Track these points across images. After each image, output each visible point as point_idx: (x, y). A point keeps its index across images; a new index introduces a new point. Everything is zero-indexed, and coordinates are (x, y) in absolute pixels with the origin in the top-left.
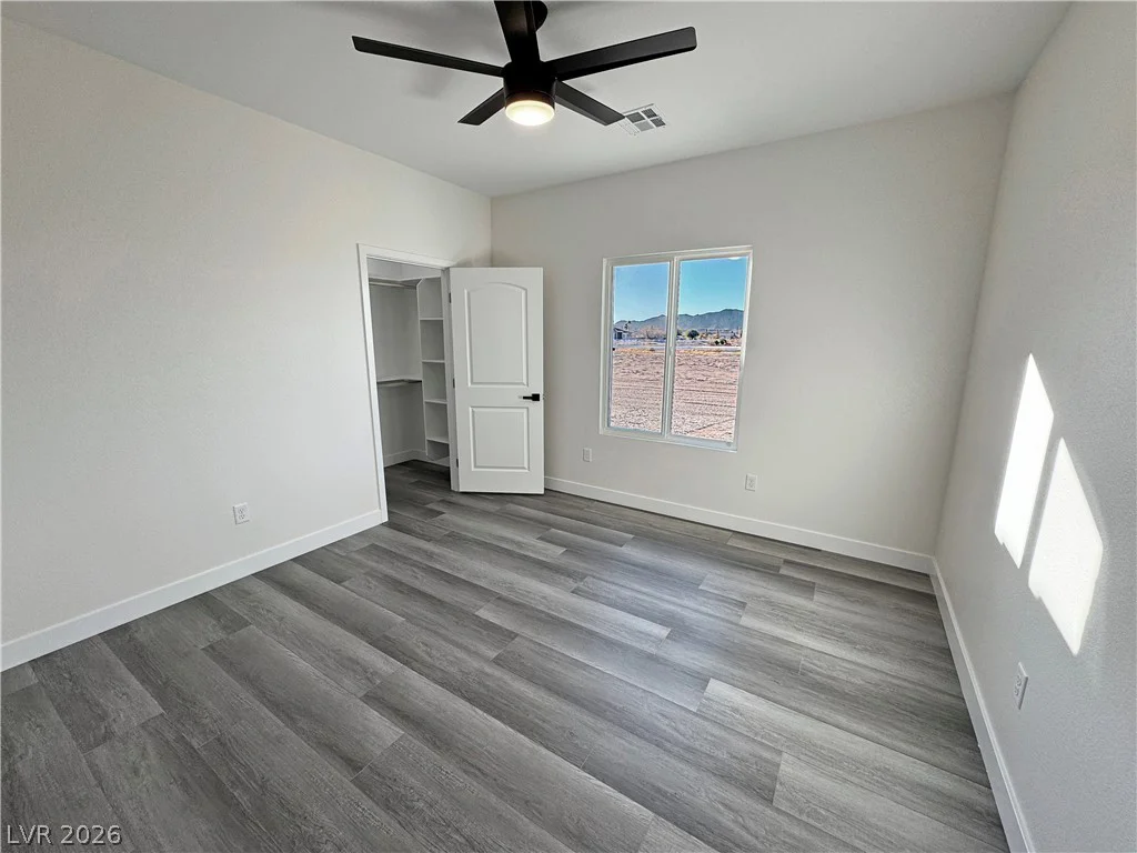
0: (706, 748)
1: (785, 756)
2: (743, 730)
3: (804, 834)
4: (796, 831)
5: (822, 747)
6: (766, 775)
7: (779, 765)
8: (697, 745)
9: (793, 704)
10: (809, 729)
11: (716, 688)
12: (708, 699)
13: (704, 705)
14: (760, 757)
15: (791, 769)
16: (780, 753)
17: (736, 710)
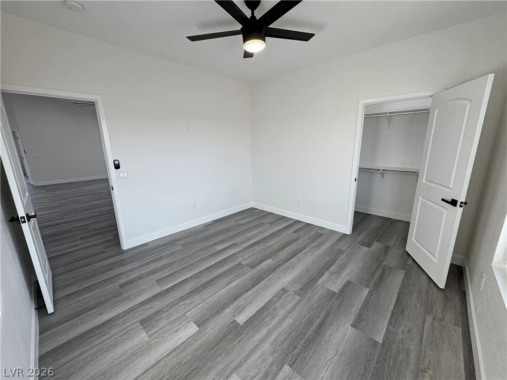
0: (170, 311)
1: (147, 338)
2: (168, 328)
3: (125, 326)
4: (127, 324)
5: (137, 358)
6: (147, 326)
7: (146, 333)
8: (173, 309)
9: (163, 362)
10: (147, 359)
11: (193, 329)
12: (189, 321)
13: (187, 319)
14: (154, 328)
15: (142, 337)
16: (149, 337)
17: (177, 331)
